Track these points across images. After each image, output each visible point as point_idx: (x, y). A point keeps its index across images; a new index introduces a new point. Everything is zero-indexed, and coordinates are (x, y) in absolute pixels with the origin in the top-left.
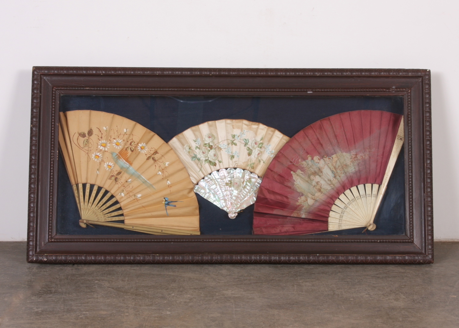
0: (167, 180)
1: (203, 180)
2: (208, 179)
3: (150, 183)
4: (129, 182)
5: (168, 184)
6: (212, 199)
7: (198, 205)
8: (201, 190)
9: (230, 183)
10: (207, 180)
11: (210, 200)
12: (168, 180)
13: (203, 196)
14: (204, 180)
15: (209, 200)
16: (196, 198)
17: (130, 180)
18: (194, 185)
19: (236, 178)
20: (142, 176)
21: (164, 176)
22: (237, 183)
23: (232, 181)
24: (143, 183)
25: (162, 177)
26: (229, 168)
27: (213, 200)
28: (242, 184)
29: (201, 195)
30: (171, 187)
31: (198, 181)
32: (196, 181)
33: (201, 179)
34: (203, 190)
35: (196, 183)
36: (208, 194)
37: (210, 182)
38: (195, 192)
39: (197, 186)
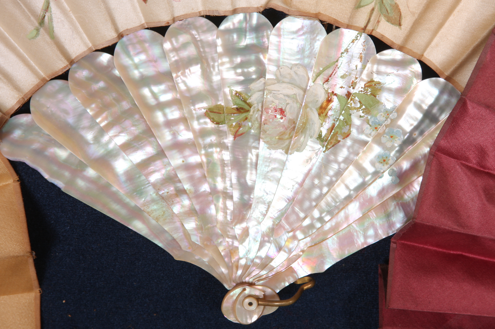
7: (28, 248)
8: (53, 143)
9: (240, 110)
10: (83, 84)
13: (60, 183)
14: (71, 82)
16: (17, 185)
19: (278, 80)
22: (282, 112)
23: (254, 99)
26: (235, 12)
28: (314, 116)
29: (46, 176)
31: (27, 93)
32: (17, 96)
33: (49, 80)
34: (60, 146)
35: (13, 107)
36: (91, 172)
37: (109, 98)
38: (12, 159)
39: (24, 119)
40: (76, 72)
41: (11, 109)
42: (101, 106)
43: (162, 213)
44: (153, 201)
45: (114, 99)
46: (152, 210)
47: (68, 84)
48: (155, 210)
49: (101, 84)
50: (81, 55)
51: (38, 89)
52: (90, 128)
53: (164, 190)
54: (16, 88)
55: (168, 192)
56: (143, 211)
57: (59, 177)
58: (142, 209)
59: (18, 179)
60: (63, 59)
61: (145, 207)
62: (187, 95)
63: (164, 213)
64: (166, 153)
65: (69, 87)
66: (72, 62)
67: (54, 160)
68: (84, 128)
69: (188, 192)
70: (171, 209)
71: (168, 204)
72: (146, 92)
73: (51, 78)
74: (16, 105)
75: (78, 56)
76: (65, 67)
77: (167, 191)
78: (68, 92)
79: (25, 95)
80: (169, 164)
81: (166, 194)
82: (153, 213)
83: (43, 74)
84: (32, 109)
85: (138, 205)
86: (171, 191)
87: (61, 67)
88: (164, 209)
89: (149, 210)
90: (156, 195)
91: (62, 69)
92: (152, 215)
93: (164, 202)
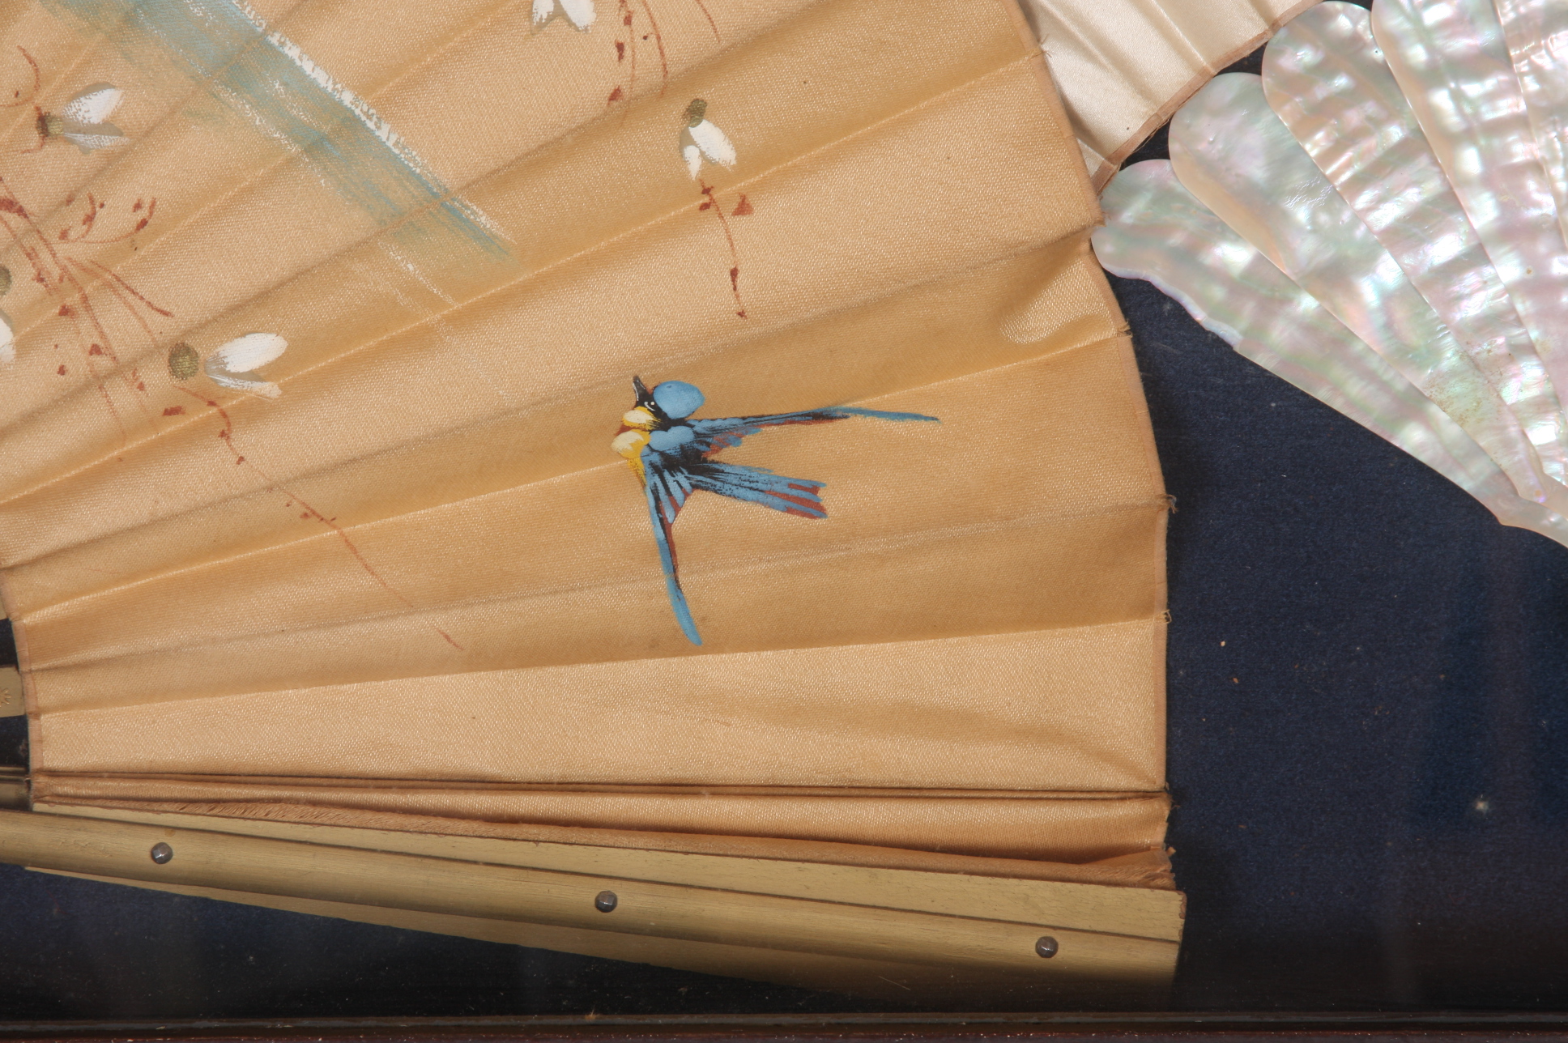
0: (683, 105)
1: (1239, 81)
2: (1324, 70)
3: (416, 160)
4: (91, 140)
5: (695, 165)
6: (1371, 376)
7: (1160, 488)
8: (1217, 230)
10: (1296, 83)
11: (1336, 389)
12: (696, 112)
13: (1231, 333)
14: (1266, 80)
15: (1322, 395)
16: (1126, 342)
17: (96, 107)
18: (1094, 162)
20: (292, 52)
21: (645, 54)
24: (315, 146)
25: (608, 75)
27: (1385, 386)
29: (1199, 314)
30: (743, 208)
31: (1168, 103)
32: (1146, 109)
33: (1216, 73)
34: (1237, 238)
35: (1135, 136)
36: (1307, 303)
37: (1354, 117)
38: (1119, 271)
39: (1151, 170)
40: (1280, 52)
41: (1129, 142)
42: (1337, 135)
43: (1475, 404)
44: (1453, 373)
45: (1369, 119)
46: (1449, 397)
47: (1261, 82)
48: (1457, 397)
49: (1341, 82)
50: (1295, 8)
51: (1190, 96)
52: (1310, 192)
53: (1480, 346)
54: (1143, 91)
55: (1489, 351)
56: (1429, 399)
57: (1230, 319)
58: (1427, 394)
59: (1128, 328)
60: (1256, 16)
61: (1433, 390)
62: (1544, 103)
63: (1478, 403)
64: (1488, 250)
65: (1262, 90)
66: (1274, 26)
67: (1219, 274)
68: (1293, 193)
69: (1538, 348)
70: (1495, 395)
71: (1489, 382)
72: (1441, 99)
73: (1221, 68)
74: (1140, 132)
75: (1288, 12)
76: (1260, 37)
77: (1489, 347)
78: (1257, 102)
79: (1161, 108)
80: (1496, 279)
81: (1485, 355)
82: (1452, 403)
83: (1201, 59)
84: (1173, 146)
85: (1418, 385)
86: (1499, 347)
87: (1251, 38)
88: (1480, 394)
89: (1443, 397)
90: (1461, 358)
91: (1252, 42)
92: (1449, 410)
93: (1479, 377)
